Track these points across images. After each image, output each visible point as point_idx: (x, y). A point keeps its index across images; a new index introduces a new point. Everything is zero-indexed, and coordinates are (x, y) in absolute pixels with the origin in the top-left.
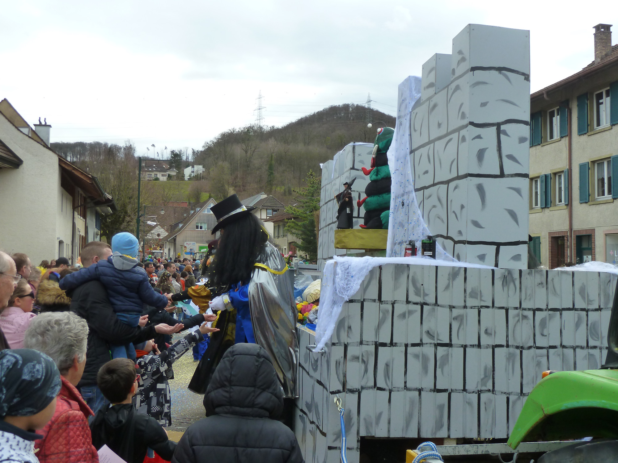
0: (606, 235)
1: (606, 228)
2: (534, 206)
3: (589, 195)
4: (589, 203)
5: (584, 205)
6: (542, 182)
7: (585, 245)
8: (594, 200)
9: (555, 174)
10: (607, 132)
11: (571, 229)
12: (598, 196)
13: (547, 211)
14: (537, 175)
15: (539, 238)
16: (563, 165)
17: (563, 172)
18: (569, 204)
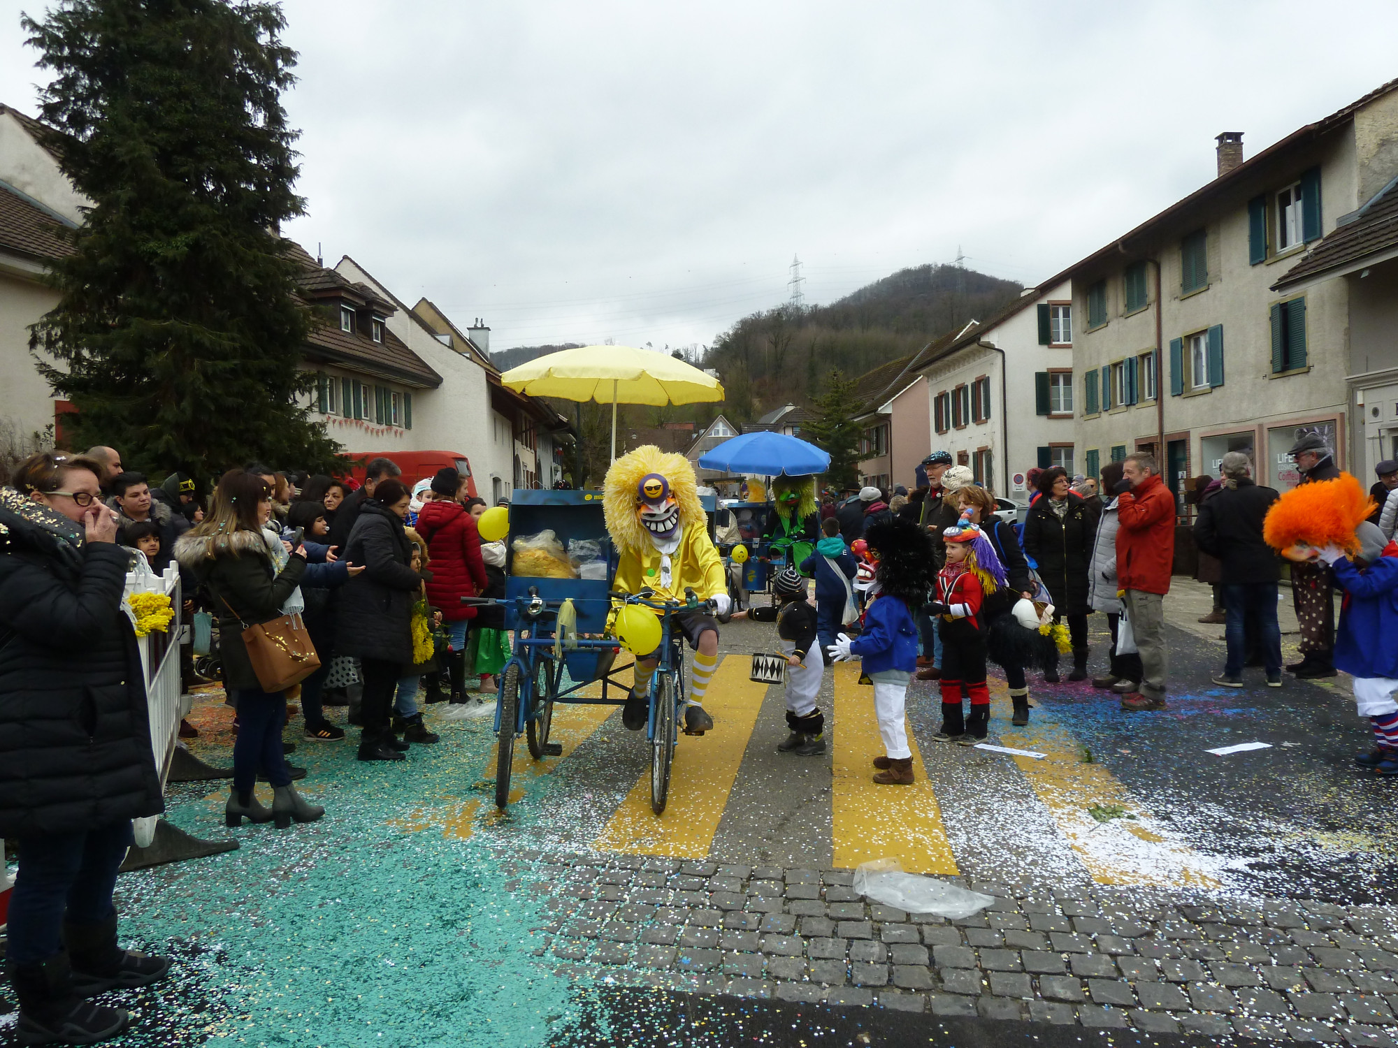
0: (1202, 438)
1: (1203, 430)
2: (1119, 403)
3: (1183, 384)
4: (1183, 396)
5: (1177, 398)
6: (1126, 368)
7: (1180, 455)
8: (1191, 389)
9: (1143, 356)
10: (1203, 294)
11: (1161, 432)
12: (1196, 384)
13: (1133, 409)
14: (1118, 360)
15: (1123, 447)
16: (1149, 344)
17: (1150, 353)
18: (1159, 399)
